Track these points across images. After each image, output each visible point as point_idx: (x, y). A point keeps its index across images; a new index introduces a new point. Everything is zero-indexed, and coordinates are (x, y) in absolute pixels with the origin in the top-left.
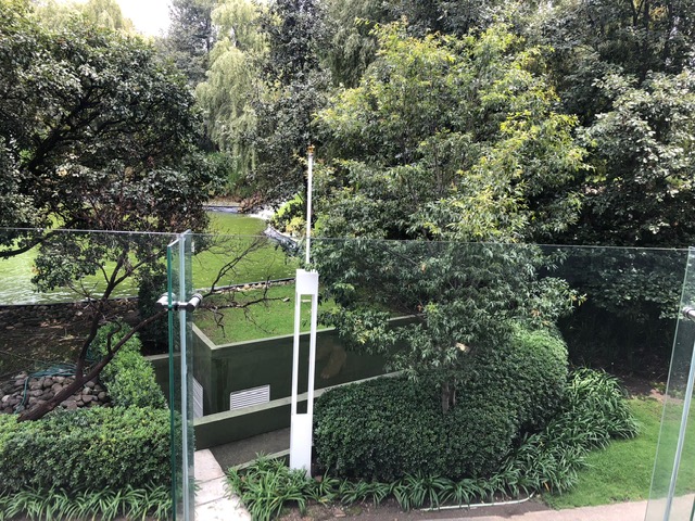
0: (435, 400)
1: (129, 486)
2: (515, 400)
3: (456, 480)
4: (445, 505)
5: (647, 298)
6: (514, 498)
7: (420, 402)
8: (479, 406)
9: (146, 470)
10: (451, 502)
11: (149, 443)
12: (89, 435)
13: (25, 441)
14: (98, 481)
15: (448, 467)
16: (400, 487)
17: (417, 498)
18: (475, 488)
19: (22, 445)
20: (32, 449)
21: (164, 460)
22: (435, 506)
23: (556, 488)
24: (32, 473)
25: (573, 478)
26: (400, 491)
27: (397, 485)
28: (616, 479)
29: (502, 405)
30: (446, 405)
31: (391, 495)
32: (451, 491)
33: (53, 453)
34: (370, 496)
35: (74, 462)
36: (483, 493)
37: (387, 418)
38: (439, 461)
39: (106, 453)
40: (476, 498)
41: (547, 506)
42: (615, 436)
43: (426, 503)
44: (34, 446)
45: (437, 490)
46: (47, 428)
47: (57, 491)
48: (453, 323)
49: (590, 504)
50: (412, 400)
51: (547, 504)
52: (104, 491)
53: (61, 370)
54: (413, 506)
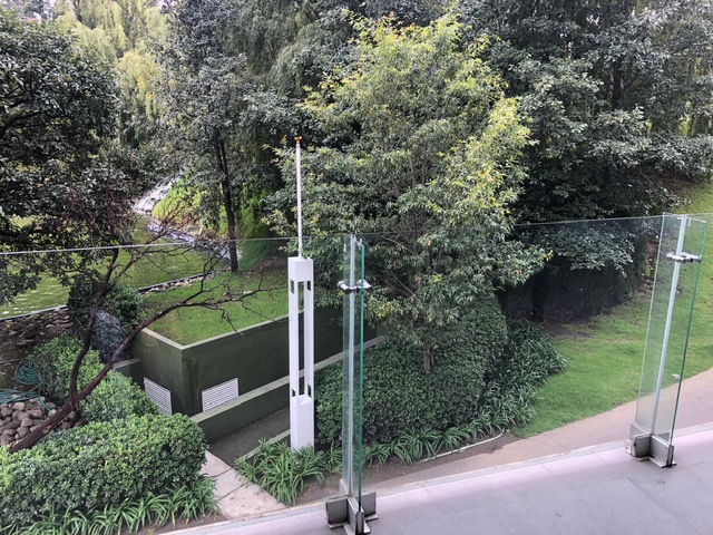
0: (416, 363)
1: (150, 494)
2: (478, 353)
3: (443, 430)
4: (439, 453)
5: (560, 254)
6: (491, 437)
7: (404, 367)
8: (453, 363)
9: (166, 475)
10: (444, 449)
11: (166, 448)
12: (103, 451)
13: (33, 469)
14: (117, 495)
15: (438, 420)
16: (399, 444)
17: (417, 452)
18: (461, 433)
19: (31, 474)
20: (44, 476)
21: (182, 462)
22: (432, 455)
23: (521, 422)
24: (42, 502)
25: (532, 411)
26: (401, 448)
27: (396, 443)
28: (562, 406)
29: (469, 359)
30: (426, 366)
31: (393, 454)
32: (441, 440)
33: (67, 476)
34: (375, 458)
35: (91, 480)
36: (468, 436)
37: (381, 385)
38: (430, 415)
39: (124, 465)
40: (463, 441)
41: (518, 437)
42: (551, 372)
43: (425, 454)
44: (45, 472)
45: (431, 441)
46: (49, 453)
47: (73, 514)
48: (454, 289)
49: (548, 429)
50: (397, 367)
51: (517, 436)
52: (123, 504)
53: (15, 396)
54: (415, 459)
